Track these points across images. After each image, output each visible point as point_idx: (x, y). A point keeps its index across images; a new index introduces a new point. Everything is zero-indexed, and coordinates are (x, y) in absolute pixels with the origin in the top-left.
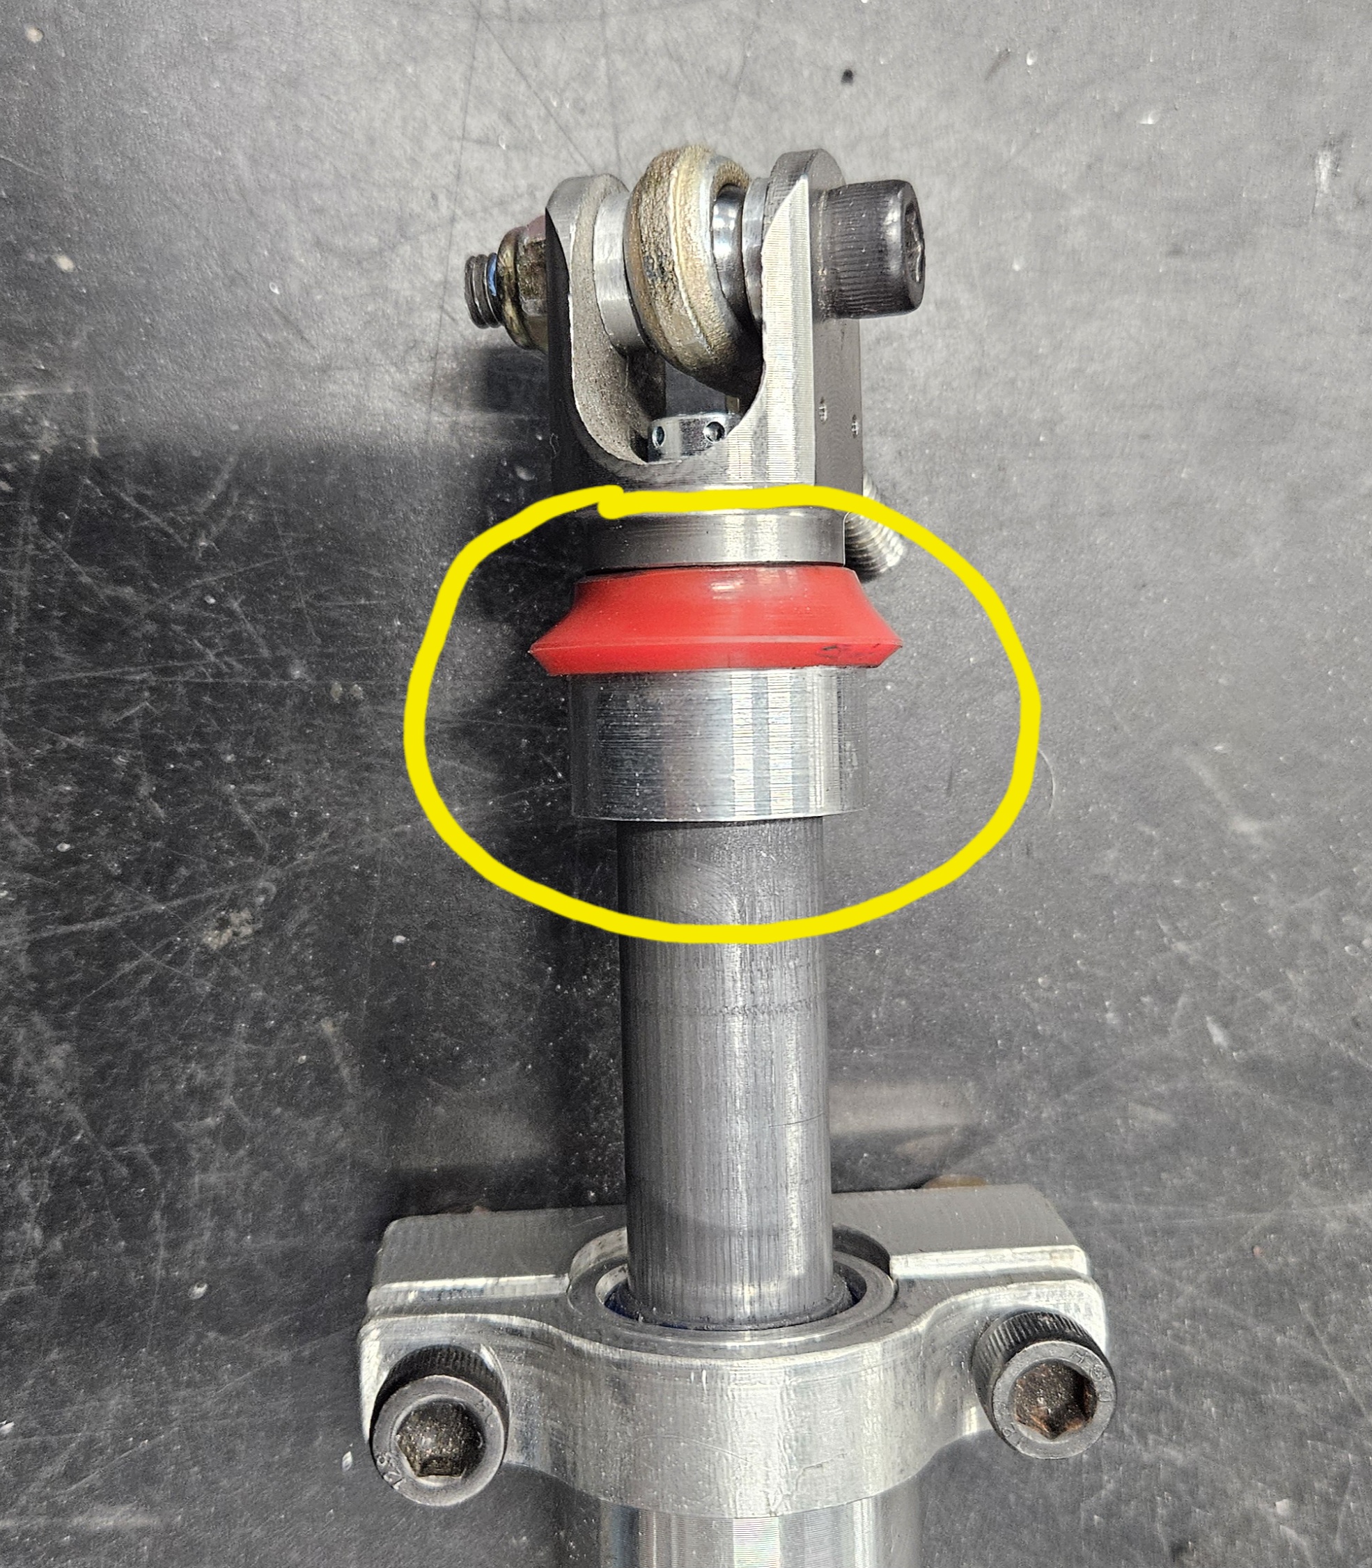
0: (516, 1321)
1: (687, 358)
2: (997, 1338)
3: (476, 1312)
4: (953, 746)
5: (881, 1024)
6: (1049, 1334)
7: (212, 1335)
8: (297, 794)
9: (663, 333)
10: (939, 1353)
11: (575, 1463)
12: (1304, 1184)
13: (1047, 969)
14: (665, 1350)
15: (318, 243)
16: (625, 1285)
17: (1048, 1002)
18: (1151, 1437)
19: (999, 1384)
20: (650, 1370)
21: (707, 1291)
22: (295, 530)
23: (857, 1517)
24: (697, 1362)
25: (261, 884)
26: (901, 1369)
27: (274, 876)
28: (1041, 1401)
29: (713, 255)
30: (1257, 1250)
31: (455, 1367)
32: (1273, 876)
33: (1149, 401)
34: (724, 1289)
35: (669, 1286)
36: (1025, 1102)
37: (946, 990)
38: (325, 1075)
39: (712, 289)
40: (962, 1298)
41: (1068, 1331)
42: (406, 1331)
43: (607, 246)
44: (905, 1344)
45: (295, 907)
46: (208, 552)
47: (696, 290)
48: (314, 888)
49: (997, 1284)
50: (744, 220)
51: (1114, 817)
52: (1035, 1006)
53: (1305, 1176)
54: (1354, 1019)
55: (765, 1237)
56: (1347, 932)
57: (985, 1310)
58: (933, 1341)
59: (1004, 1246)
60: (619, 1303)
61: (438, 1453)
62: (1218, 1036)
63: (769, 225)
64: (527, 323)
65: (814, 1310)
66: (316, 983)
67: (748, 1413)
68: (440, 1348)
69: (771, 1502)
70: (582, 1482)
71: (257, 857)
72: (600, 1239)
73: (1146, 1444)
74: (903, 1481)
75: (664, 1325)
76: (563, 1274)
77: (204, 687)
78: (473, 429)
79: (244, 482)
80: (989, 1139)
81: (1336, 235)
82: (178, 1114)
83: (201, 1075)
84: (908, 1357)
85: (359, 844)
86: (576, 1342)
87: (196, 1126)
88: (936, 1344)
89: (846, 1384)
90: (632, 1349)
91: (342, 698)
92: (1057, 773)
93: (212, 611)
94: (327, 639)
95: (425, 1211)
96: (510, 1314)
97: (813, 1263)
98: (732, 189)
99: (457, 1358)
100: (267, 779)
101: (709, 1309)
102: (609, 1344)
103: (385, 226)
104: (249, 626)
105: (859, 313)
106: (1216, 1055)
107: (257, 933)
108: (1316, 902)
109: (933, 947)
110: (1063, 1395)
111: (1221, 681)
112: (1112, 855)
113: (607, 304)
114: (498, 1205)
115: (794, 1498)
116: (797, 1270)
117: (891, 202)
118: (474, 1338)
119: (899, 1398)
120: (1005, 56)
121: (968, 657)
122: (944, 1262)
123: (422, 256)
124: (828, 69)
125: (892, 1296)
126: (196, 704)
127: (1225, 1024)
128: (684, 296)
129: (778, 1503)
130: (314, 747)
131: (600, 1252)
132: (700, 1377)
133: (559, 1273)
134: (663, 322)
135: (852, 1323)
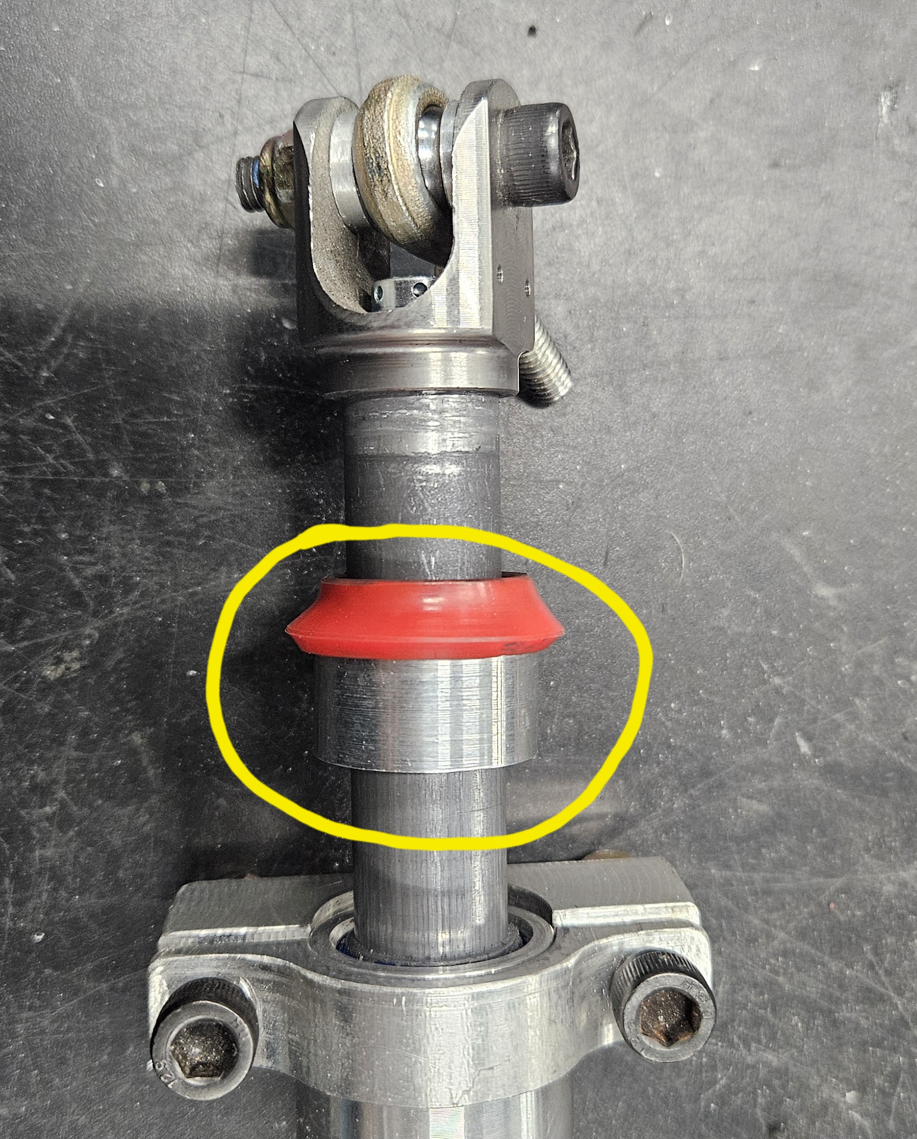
0: (266, 959)
1: (399, 234)
2: (628, 971)
3: (236, 953)
4: (609, 530)
5: (554, 737)
6: (666, 968)
7: (48, 971)
8: (114, 563)
9: (381, 216)
10: (585, 983)
11: (308, 1068)
12: (866, 856)
13: (678, 697)
14: (377, 981)
15: (134, 150)
16: (352, 932)
17: (677, 721)
18: (753, 1045)
19: (628, 1006)
20: (363, 996)
21: (412, 936)
22: (115, 364)
23: (523, 1106)
24: (398, 990)
25: (88, 631)
26: (553, 994)
27: (96, 625)
28: (661, 1018)
29: (418, 156)
30: (832, 905)
31: (216, 994)
32: (845, 629)
33: (755, 276)
34: (423, 935)
35: (382, 934)
36: (661, 796)
37: (602, 712)
38: (135, 775)
39: (416, 183)
40: (604, 941)
41: (680, 966)
42: (184, 967)
43: (340, 150)
44: (557, 976)
45: (113, 649)
46: (48, 381)
47: (405, 183)
48: (128, 634)
49: (630, 931)
50: (442, 132)
51: (728, 584)
52: (669, 724)
53: (868, 850)
54: (903, 734)
55: (454, 896)
56: (899, 670)
57: (621, 951)
58: (580, 973)
59: (637, 904)
60: (346, 946)
61: (204, 1060)
62: (804, 747)
63: (458, 133)
64: (281, 208)
65: (491, 951)
66: (129, 705)
67: (437, 1029)
68: (207, 979)
69: (454, 1096)
70: (314, 1081)
71: (84, 611)
72: (337, 898)
73: (749, 1050)
74: (555, 1079)
75: (378, 962)
76: (307, 925)
77: (45, 482)
78: (250, 290)
79: (76, 328)
80: (633, 822)
81: (893, 155)
82: (23, 804)
83: (42, 775)
84: (560, 986)
85: (163, 601)
86: (310, 975)
87: (37, 813)
88: (583, 976)
89: (511, 1006)
90: (351, 980)
91: (150, 492)
92: (686, 551)
93: (51, 425)
94: (138, 446)
95: (209, 878)
96: (262, 954)
97: (492, 915)
98: (435, 108)
99: (218, 987)
100: (92, 552)
101: (412, 950)
102: (334, 977)
103: (185, 138)
104: (79, 436)
105: (530, 204)
106: (803, 762)
107: (83, 668)
108: (876, 648)
109: (592, 680)
110: (677, 1014)
111: (807, 483)
112: (726, 612)
113: (339, 194)
114: (266, 871)
115: (471, 1093)
116: (480, 921)
117: (551, 118)
118: (235, 973)
119: (553, 1017)
120: (649, 18)
121: (620, 464)
122: (593, 915)
123: (212, 161)
124: (517, 25)
125: (552, 940)
126: (38, 495)
127: (809, 738)
128: (396, 187)
129: (459, 1096)
130: (129, 528)
131: (337, 908)
132: (401, 1002)
133: (303, 923)
134: (380, 207)
135: (519, 960)
